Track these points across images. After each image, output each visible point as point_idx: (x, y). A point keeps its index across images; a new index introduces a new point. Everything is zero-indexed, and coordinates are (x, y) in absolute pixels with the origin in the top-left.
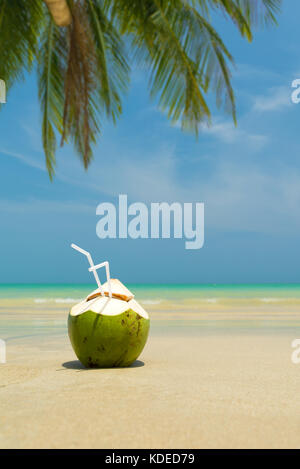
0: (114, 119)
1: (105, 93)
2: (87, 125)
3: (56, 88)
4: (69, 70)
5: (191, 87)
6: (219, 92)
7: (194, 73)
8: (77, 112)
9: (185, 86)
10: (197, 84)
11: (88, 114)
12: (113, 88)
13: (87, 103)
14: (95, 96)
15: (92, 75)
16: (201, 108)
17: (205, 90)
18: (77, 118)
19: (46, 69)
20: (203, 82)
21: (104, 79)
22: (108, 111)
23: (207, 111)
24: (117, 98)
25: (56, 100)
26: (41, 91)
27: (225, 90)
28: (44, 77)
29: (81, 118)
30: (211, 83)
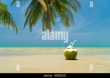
0: (54, 26)
1: (53, 22)
2: (50, 27)
3: (45, 21)
4: (47, 18)
5: (67, 21)
6: (71, 22)
7: (68, 19)
8: (48, 25)
9: (66, 21)
10: (68, 20)
11: (50, 25)
12: (54, 21)
13: (50, 23)
14: (51, 22)
15: (51, 19)
16: (69, 24)
17: (69, 21)
18: (48, 26)
19: (43, 18)
20: (69, 20)
21: (53, 20)
22: (53, 25)
23: (69, 25)
24: (55, 23)
25: (45, 23)
26: (42, 22)
27: (73, 21)
28: (43, 19)
29: (49, 26)
30: (70, 20)
